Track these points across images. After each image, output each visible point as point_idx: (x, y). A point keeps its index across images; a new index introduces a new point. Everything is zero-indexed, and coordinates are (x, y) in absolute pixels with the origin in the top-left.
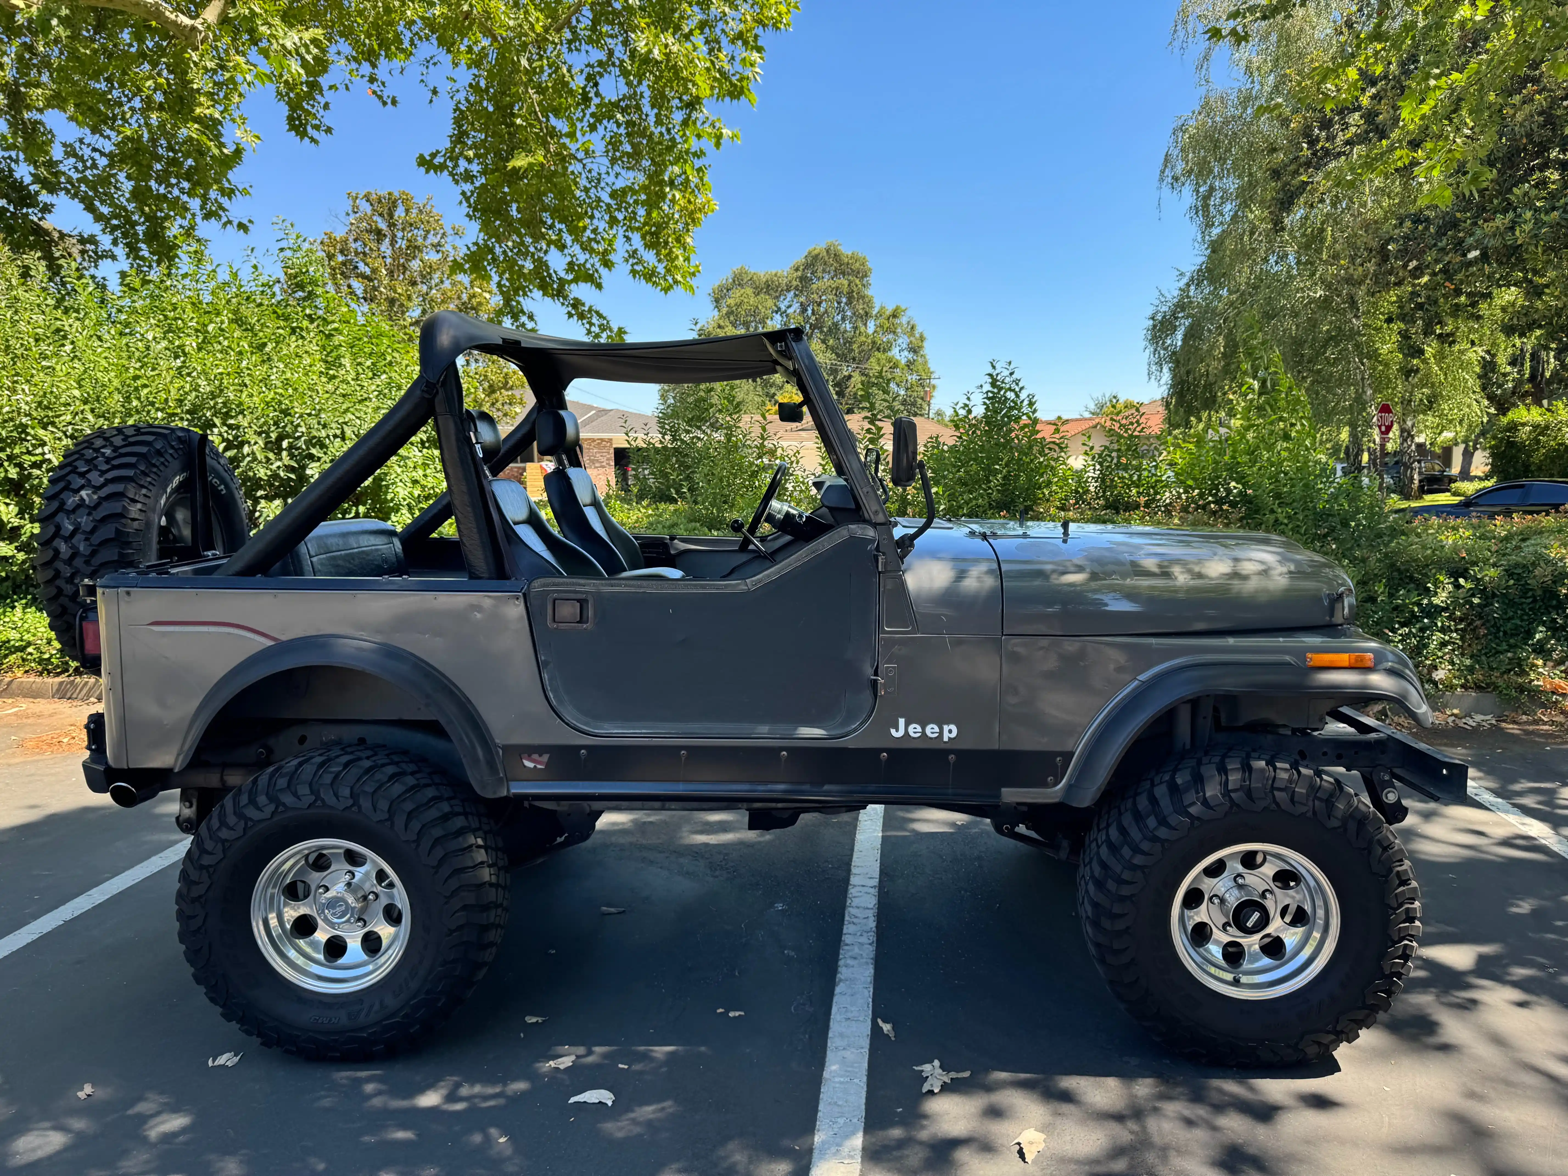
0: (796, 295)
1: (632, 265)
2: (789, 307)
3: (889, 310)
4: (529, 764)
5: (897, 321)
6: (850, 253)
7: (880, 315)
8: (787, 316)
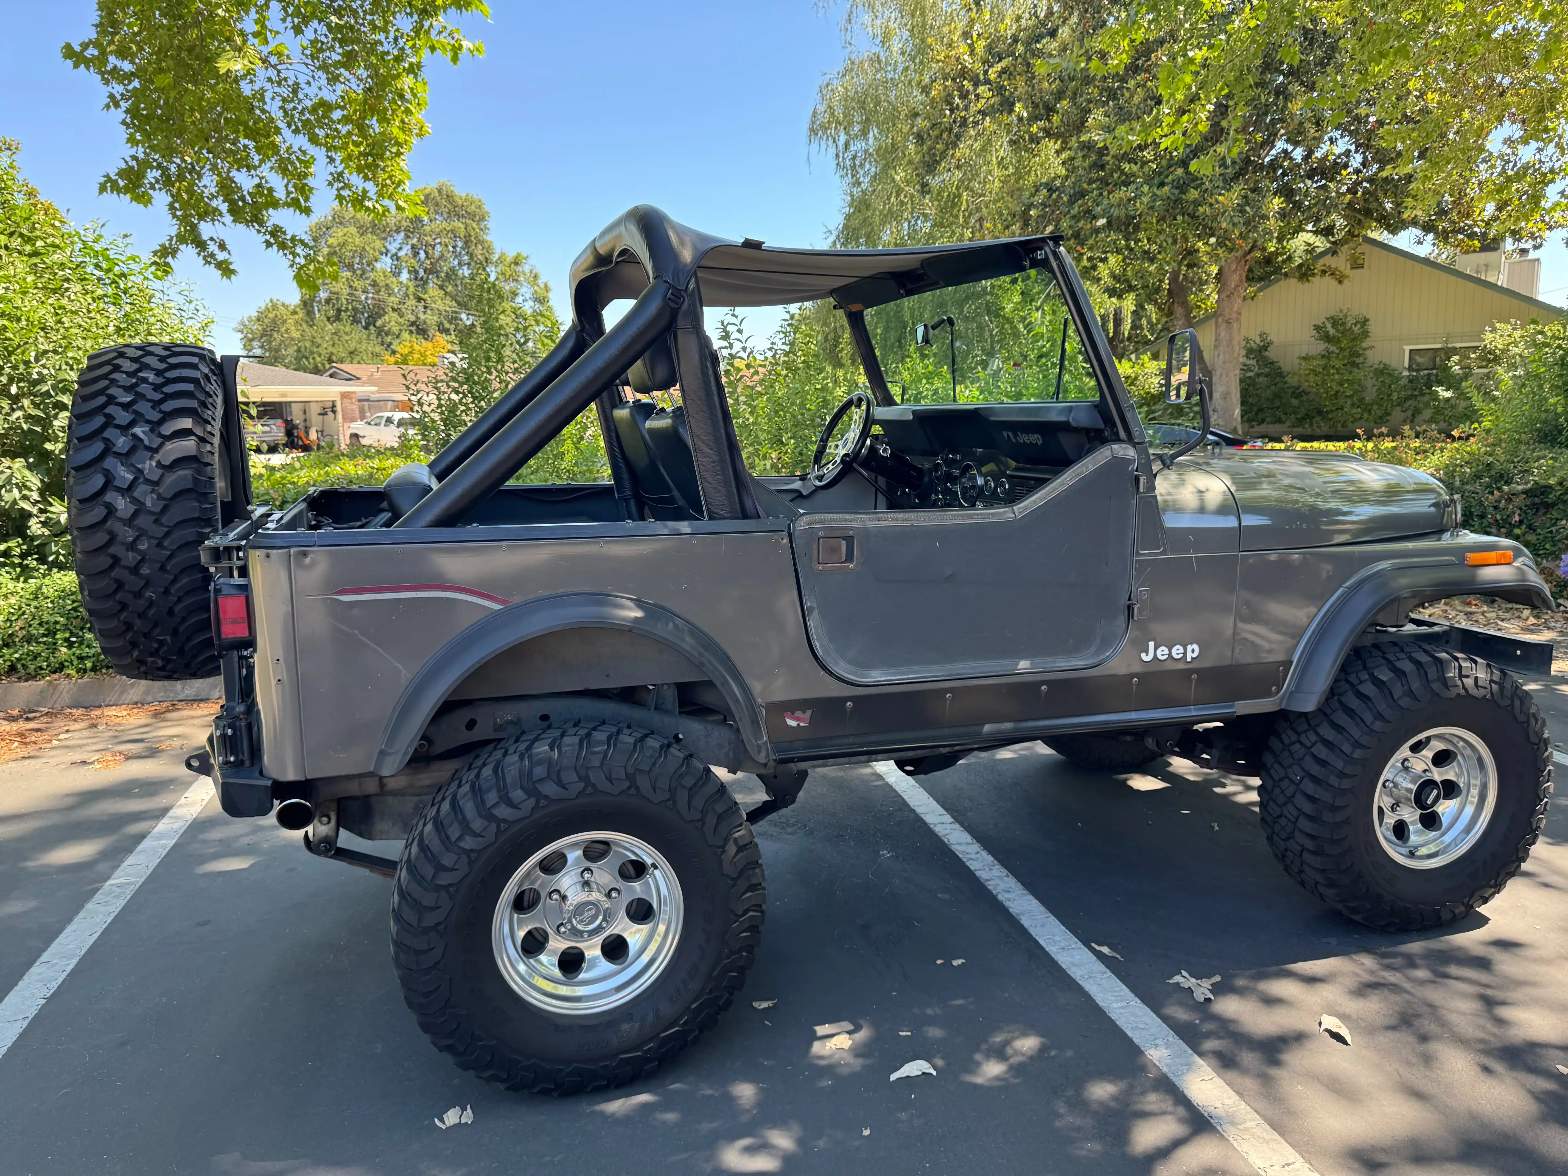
0: (407, 237)
1: (338, 190)
2: (400, 249)
3: (511, 255)
4: (792, 723)
5: (519, 269)
6: (464, 195)
7: (501, 260)
8: (398, 259)
